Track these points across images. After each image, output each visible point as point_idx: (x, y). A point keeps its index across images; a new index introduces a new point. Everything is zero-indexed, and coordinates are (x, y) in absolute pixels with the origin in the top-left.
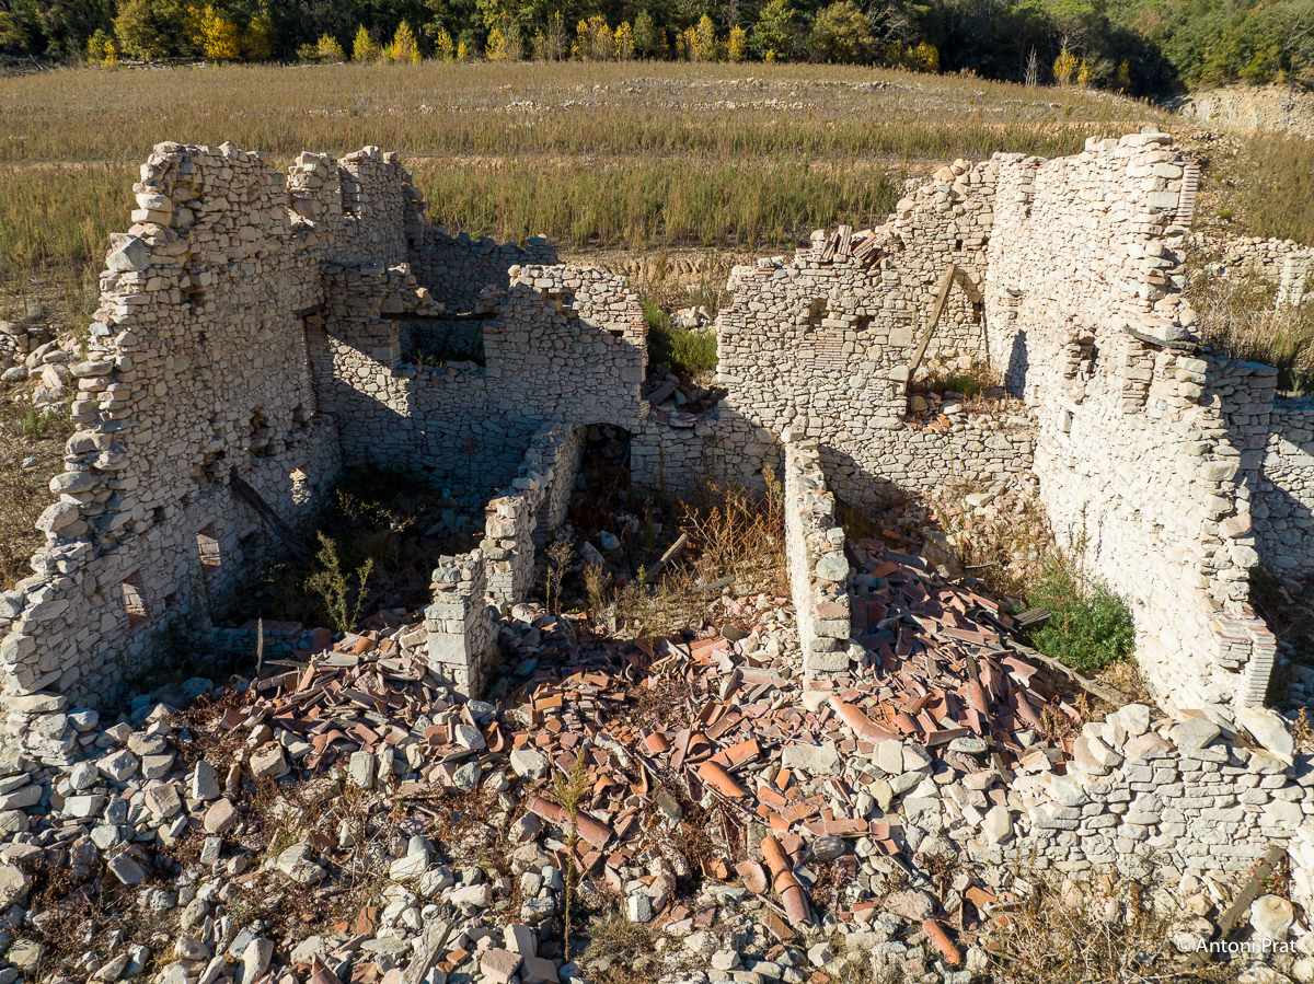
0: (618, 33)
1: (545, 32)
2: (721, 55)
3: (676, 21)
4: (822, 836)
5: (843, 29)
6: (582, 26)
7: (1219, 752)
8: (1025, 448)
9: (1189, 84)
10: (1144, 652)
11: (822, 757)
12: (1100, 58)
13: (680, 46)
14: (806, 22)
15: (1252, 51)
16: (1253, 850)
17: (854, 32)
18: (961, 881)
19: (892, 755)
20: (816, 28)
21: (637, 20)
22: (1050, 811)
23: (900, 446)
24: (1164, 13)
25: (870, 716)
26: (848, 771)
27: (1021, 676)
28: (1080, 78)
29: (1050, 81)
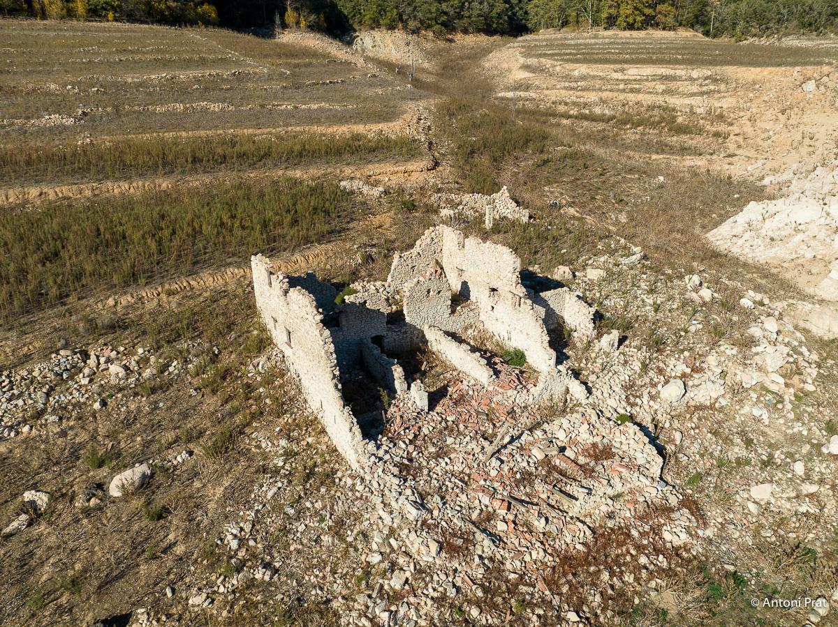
2: (71, 14)
4: (509, 409)
8: (477, 314)
9: (356, 26)
10: (529, 360)
11: (500, 397)
12: (309, 12)
15: (385, 11)
16: (564, 388)
19: (511, 392)
22: (538, 392)
23: (450, 321)
25: (502, 387)
26: (505, 397)
27: (517, 372)
28: (301, 25)
29: (284, 26)
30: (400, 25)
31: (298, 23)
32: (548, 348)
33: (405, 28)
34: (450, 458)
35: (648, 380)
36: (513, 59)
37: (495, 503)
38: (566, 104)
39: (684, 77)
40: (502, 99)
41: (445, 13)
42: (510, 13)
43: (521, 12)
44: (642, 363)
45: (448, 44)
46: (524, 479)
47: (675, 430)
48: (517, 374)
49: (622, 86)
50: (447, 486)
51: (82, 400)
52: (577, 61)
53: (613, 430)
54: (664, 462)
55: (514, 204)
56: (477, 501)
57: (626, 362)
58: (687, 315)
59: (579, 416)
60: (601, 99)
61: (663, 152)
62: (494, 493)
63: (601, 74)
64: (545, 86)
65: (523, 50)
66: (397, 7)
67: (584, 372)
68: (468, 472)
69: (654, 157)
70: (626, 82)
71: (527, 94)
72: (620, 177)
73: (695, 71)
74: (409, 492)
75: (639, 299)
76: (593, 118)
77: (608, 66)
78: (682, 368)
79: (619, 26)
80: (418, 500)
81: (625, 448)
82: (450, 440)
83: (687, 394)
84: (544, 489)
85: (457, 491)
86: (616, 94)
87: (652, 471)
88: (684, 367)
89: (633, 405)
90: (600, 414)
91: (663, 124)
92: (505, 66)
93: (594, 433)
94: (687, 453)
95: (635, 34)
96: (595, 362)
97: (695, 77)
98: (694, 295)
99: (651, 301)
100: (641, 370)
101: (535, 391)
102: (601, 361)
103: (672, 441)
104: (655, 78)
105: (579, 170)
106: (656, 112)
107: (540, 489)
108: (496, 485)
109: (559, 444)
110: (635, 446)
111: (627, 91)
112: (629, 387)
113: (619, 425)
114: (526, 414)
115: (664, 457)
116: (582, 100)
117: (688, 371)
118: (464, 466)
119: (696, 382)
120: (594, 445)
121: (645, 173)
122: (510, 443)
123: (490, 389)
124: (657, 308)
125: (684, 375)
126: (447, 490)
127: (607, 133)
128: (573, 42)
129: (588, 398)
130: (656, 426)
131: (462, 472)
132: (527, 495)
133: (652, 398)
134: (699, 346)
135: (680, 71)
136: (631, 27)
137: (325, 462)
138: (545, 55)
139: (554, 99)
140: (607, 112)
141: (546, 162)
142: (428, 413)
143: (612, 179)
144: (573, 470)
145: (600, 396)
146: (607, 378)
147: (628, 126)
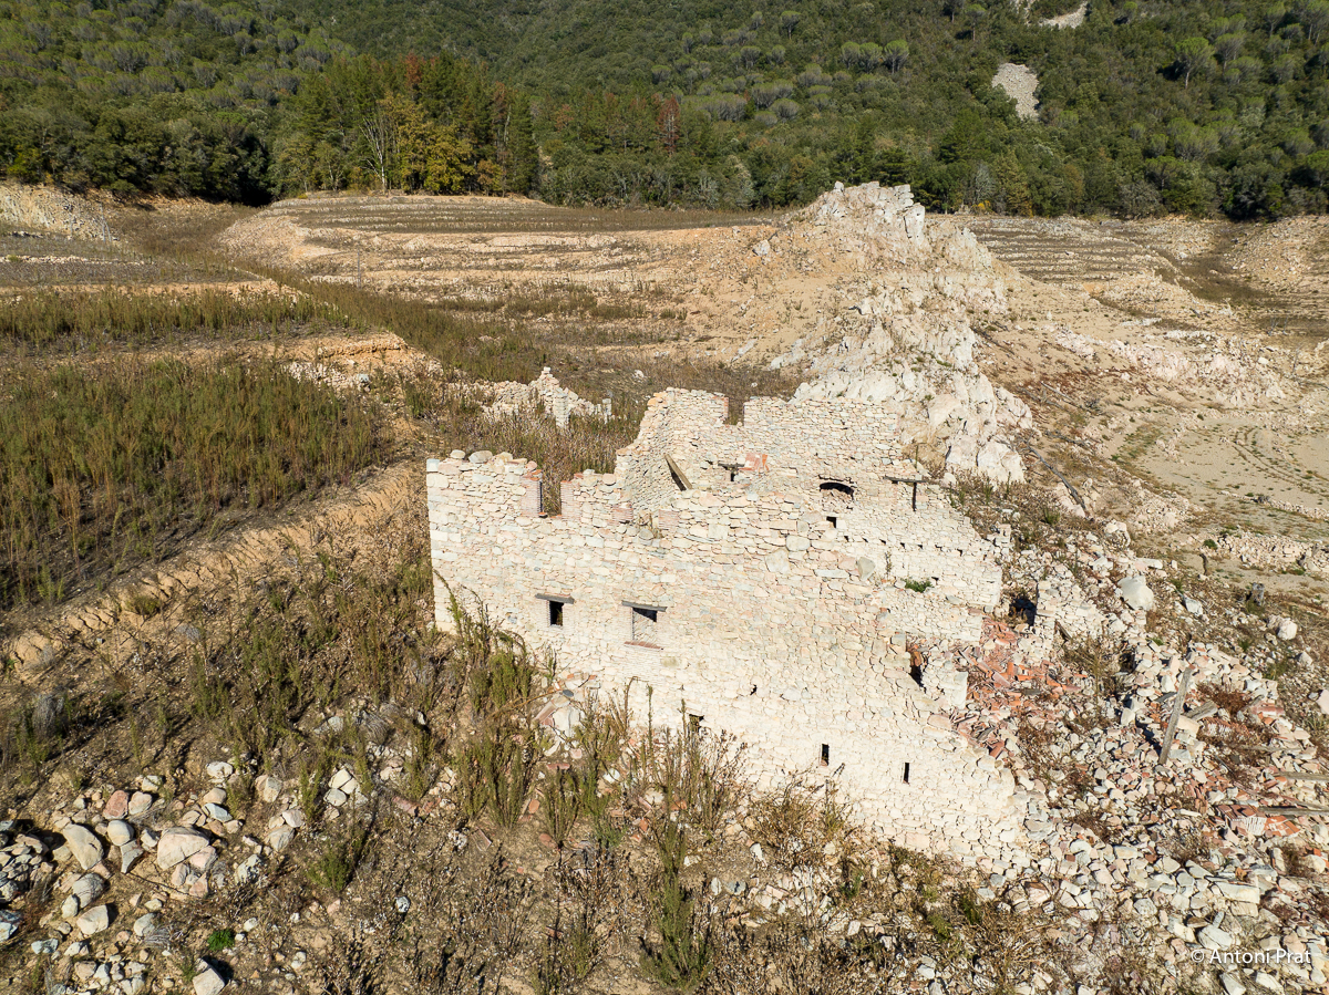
15: (13, 151)
30: (48, 177)
33: (59, 183)
36: (283, 232)
38: (412, 289)
39: (579, 247)
41: (132, 162)
42: (239, 169)
45: (143, 213)
52: (404, 230)
60: (468, 279)
64: (364, 266)
72: (595, 372)
77: (457, 235)
86: (488, 272)
91: (580, 308)
92: (271, 242)
95: (455, 199)
106: (560, 293)
111: (502, 267)
116: (437, 282)
127: (501, 324)
128: (372, 208)
136: (445, 190)
138: (341, 224)
139: (388, 283)
140: (485, 297)
147: (530, 314)
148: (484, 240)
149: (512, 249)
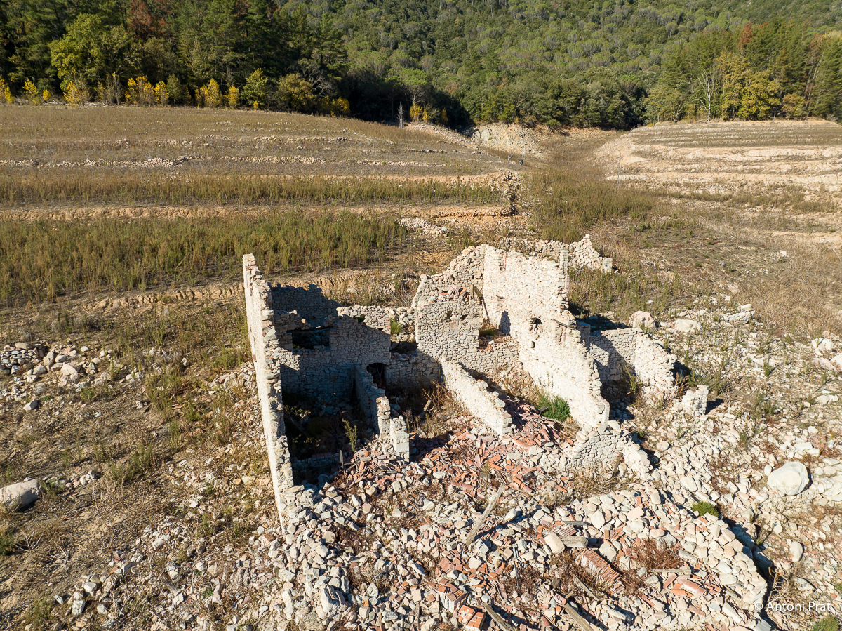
0: (158, 88)
1: (105, 85)
2: (224, 103)
3: (193, 81)
4: (526, 473)
5: (296, 90)
6: (131, 82)
7: (607, 432)
8: (516, 353)
9: (476, 121)
10: (574, 413)
11: (517, 455)
12: (433, 107)
13: (198, 97)
14: (274, 85)
15: (503, 107)
16: (616, 454)
17: (303, 91)
18: (559, 476)
19: (534, 450)
20: (280, 88)
21: (169, 80)
22: (575, 454)
23: (477, 357)
24: (459, 83)
25: (523, 442)
26: (524, 457)
27: (551, 425)
28: (424, 118)
29: (408, 119)
30: (517, 119)
31: (421, 117)
32: (599, 397)
33: (521, 122)
34: (418, 532)
35: (748, 459)
36: (625, 147)
37: (463, 613)
38: (678, 185)
39: (814, 157)
40: (611, 182)
41: (561, 109)
42: (626, 109)
43: (638, 109)
44: (741, 434)
45: (562, 137)
46: (522, 580)
47: (791, 538)
48: (550, 429)
49: (740, 167)
50: (397, 573)
51: (17, 399)
52: (693, 146)
53: (683, 524)
54: (769, 588)
55: (597, 254)
56: (436, 605)
57: (716, 431)
58: (814, 383)
59: (630, 495)
60: (717, 179)
61: (786, 228)
62: (465, 596)
63: (718, 156)
64: (656, 169)
65: (637, 139)
66: (515, 103)
67: (651, 438)
68: (435, 555)
69: (775, 233)
70: (745, 163)
71: (637, 176)
72: (732, 248)
73: (827, 150)
74: (334, 572)
75: (744, 358)
76: (707, 198)
77: (725, 149)
78: (804, 447)
79: (741, 118)
80: (343, 587)
81: (700, 554)
82: (428, 505)
83: (812, 487)
84: (552, 603)
85: (410, 582)
86: (734, 175)
87: (746, 599)
88: (809, 445)
89: (721, 492)
90: (665, 497)
91: (788, 203)
92: (618, 153)
93: (652, 524)
94: (812, 579)
95: (758, 123)
96: (670, 426)
97: (827, 156)
98: (825, 361)
99: (761, 362)
100: (740, 443)
101: (570, 452)
102: (677, 425)
103: (786, 556)
104: (778, 159)
105: (683, 238)
106: (779, 191)
107: (546, 601)
108: (473, 583)
109: (593, 533)
110: (718, 553)
111: (746, 171)
112: (718, 465)
113: (695, 517)
114: (551, 483)
115: (769, 580)
116: (695, 181)
117: (815, 453)
118: (433, 545)
119: (828, 470)
120: (650, 543)
121: (763, 246)
122: (514, 521)
123: (506, 442)
124: (769, 372)
125: (807, 459)
126: (395, 578)
127: (721, 211)
128: (689, 131)
129: (651, 472)
130: (758, 529)
131: (428, 555)
132: (522, 608)
133: (753, 484)
134: (832, 422)
135: (809, 151)
136: (754, 117)
137: (251, 510)
138: (659, 142)
139: (664, 180)
140: (722, 192)
141: (645, 228)
142: (407, 464)
143: (724, 249)
144: (607, 578)
145: (670, 472)
146: (684, 448)
147: (746, 205)
148: (742, 152)
149: (759, 159)
